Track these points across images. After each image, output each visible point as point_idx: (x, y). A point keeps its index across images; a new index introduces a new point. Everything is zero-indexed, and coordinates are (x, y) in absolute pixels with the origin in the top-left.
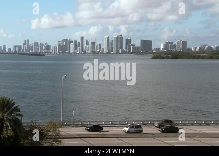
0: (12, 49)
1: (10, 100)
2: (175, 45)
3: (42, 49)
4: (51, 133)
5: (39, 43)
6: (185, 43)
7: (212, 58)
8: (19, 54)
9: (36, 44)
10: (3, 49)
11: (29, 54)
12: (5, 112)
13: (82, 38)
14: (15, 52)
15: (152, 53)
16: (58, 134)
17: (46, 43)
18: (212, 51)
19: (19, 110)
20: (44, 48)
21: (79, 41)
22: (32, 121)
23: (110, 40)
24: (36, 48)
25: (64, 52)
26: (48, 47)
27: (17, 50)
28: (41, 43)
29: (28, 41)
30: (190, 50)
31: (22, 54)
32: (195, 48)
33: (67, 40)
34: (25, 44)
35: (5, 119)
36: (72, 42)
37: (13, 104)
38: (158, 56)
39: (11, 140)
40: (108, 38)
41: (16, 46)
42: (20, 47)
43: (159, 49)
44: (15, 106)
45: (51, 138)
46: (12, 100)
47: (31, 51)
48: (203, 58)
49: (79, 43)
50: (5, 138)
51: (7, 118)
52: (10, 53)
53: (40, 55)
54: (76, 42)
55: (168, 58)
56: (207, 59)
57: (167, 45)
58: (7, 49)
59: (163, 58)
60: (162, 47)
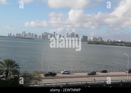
0: (15, 35)
1: (13, 60)
2: (97, 39)
3: (33, 36)
4: (36, 77)
5: (31, 33)
6: (101, 38)
7: (112, 45)
8: (19, 38)
9: (29, 34)
10: (9, 35)
11: (25, 38)
12: (9, 67)
13: (55, 33)
14: (17, 37)
15: (88, 41)
16: (40, 77)
17: (35, 34)
18: (112, 42)
19: (18, 66)
20: (34, 36)
21: (53, 34)
22: (25, 71)
23: (68, 35)
24: (29, 36)
25: (45, 38)
26: (36, 36)
27: (18, 36)
28: (32, 34)
29: (25, 32)
30: (103, 41)
31: (21, 38)
32: (106, 41)
33: (46, 33)
34: (23, 33)
35: (9, 70)
36: (49, 34)
37: (15, 63)
38: (90, 43)
39: (13, 81)
40: (67, 34)
41: (18, 34)
42: (20, 35)
43: (91, 40)
44: (16, 63)
45: (36, 79)
46: (14, 61)
47: (26, 37)
48: (109, 45)
49: (53, 35)
50: (9, 80)
51: (10, 69)
52: (14, 37)
53: (31, 39)
54: (51, 34)
55: (94, 44)
56: (110, 45)
57: (94, 39)
58: (12, 35)
59: (92, 44)
60: (92, 39)
